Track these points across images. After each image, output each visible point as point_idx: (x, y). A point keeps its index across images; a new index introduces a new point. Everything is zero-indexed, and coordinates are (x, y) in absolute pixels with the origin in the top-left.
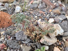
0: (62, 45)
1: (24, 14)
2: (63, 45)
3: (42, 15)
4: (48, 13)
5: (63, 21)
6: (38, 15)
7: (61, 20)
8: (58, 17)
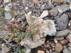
0: (50, 48)
1: (13, 5)
2: (52, 48)
3: (35, 6)
4: (44, 3)
5: (64, 14)
6: (30, 6)
7: (60, 13)
8: (58, 8)
